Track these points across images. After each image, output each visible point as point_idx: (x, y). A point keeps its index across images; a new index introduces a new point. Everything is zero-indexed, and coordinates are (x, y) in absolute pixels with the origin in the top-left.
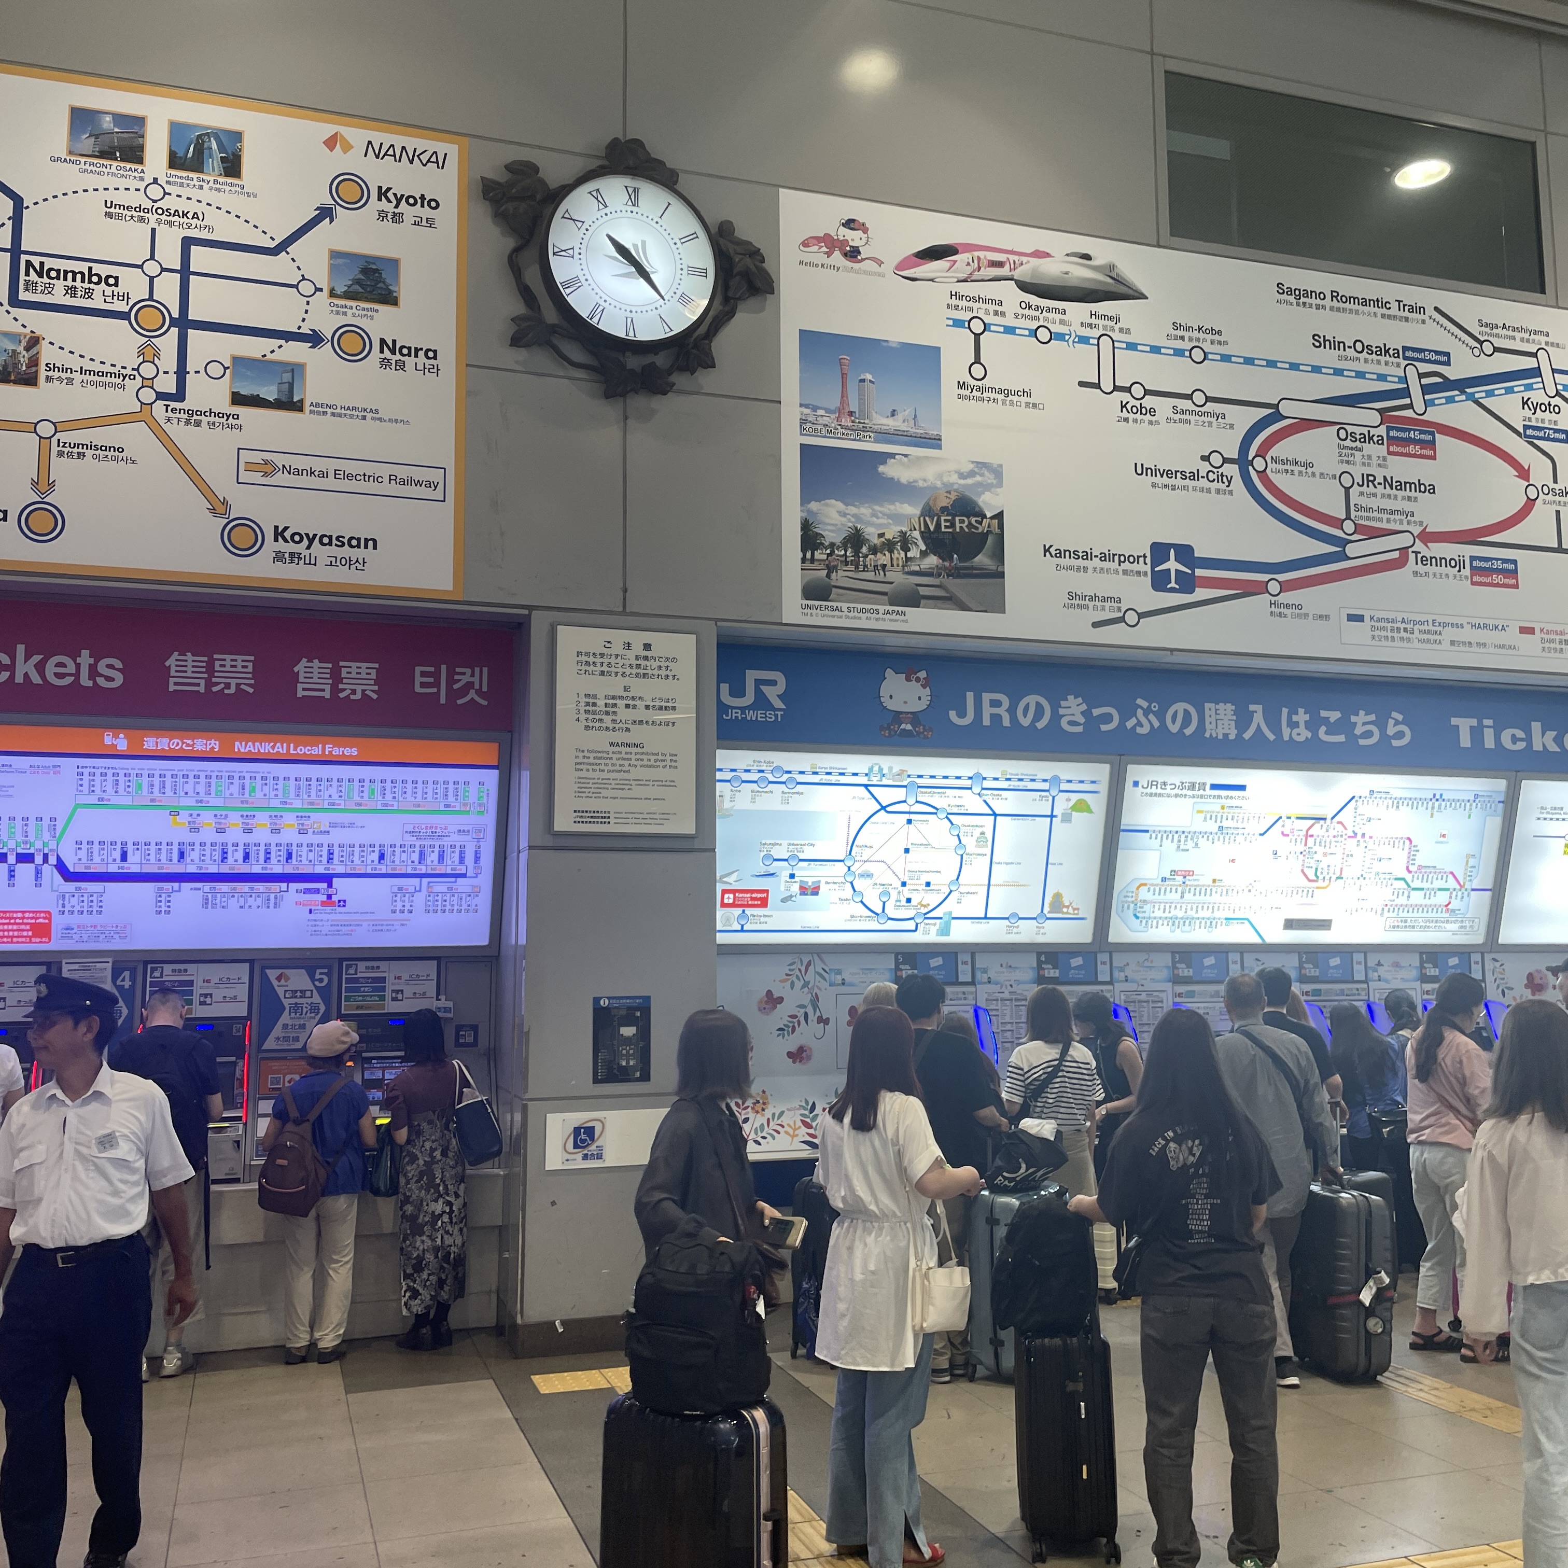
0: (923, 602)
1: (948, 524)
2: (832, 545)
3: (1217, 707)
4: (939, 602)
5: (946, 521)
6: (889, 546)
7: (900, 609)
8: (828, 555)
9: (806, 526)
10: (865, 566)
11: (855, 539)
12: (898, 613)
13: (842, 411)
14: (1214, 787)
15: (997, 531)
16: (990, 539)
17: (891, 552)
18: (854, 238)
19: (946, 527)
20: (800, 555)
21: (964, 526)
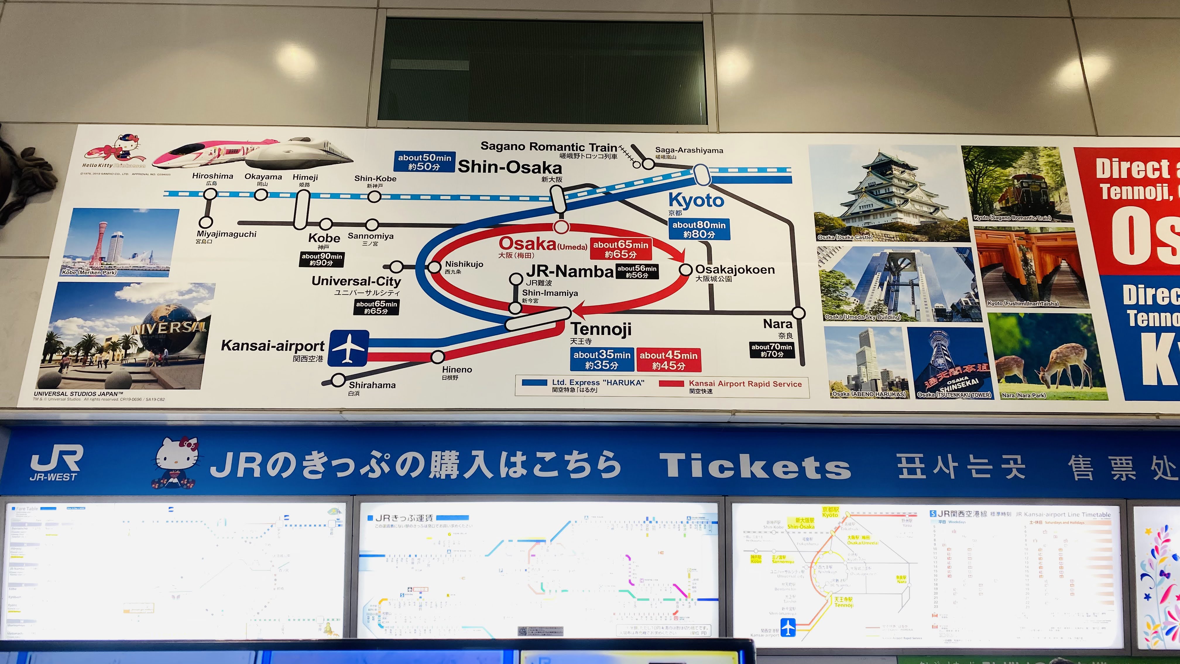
0: (133, 384)
1: (164, 328)
2: (68, 349)
3: (443, 454)
4: (146, 385)
5: (162, 326)
6: (114, 347)
7: (113, 391)
8: (64, 356)
9: (50, 337)
10: (91, 362)
12: (111, 394)
13: (95, 258)
14: (439, 518)
15: (204, 330)
16: (197, 336)
17: (114, 350)
18: (126, 146)
19: (162, 330)
20: (42, 357)
21: (177, 328)
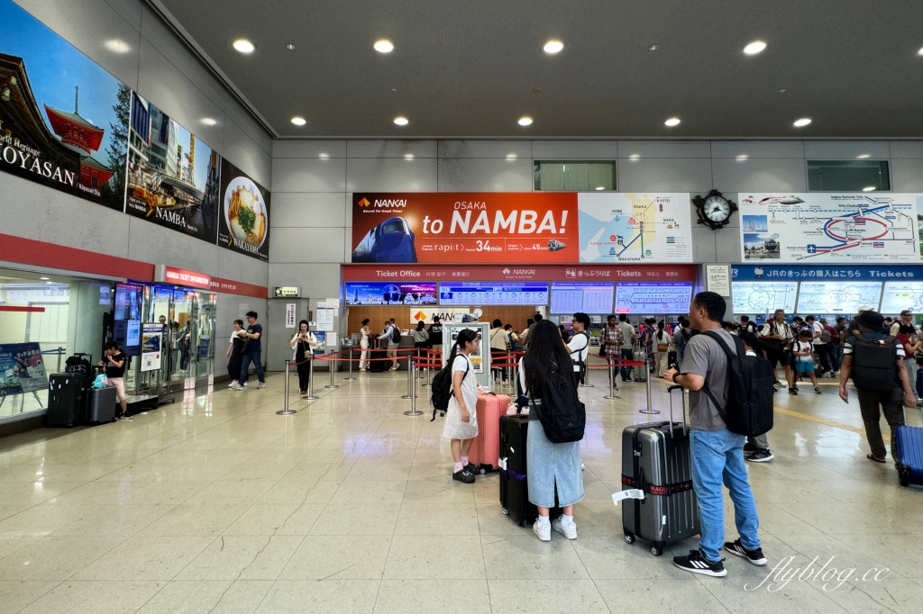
0: (765, 257)
2: (749, 249)
3: (819, 271)
4: (768, 257)
5: (769, 244)
6: (759, 249)
7: (762, 259)
8: (749, 251)
9: (745, 247)
10: (755, 252)
11: (753, 248)
13: (750, 227)
14: (818, 285)
16: (777, 246)
18: (751, 199)
20: (744, 252)
21: (772, 244)
